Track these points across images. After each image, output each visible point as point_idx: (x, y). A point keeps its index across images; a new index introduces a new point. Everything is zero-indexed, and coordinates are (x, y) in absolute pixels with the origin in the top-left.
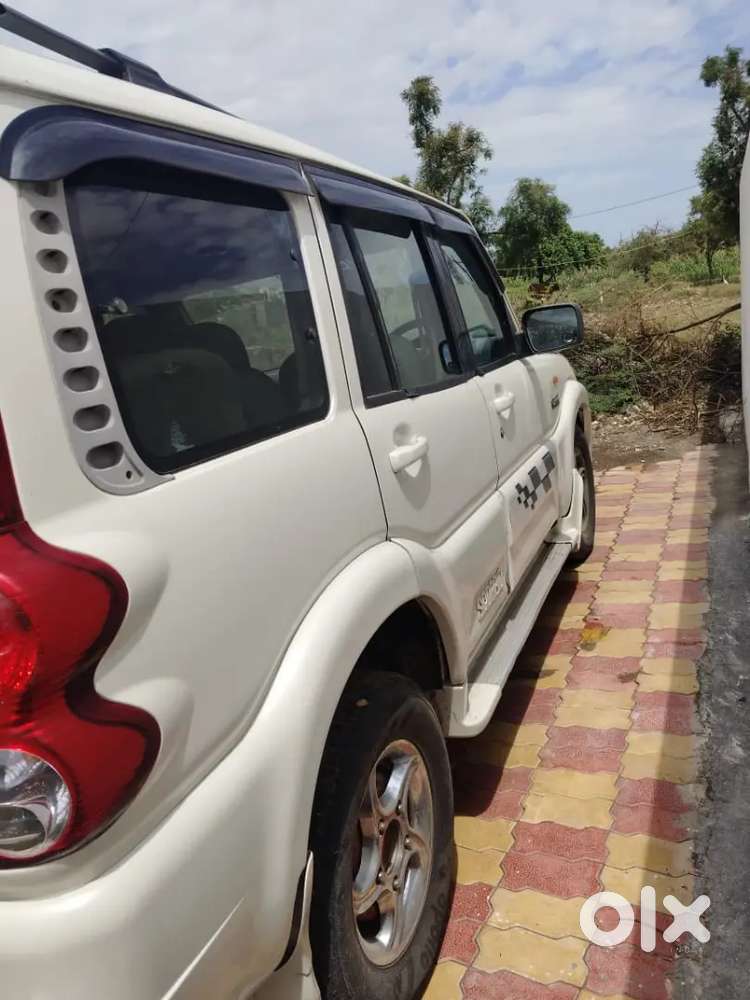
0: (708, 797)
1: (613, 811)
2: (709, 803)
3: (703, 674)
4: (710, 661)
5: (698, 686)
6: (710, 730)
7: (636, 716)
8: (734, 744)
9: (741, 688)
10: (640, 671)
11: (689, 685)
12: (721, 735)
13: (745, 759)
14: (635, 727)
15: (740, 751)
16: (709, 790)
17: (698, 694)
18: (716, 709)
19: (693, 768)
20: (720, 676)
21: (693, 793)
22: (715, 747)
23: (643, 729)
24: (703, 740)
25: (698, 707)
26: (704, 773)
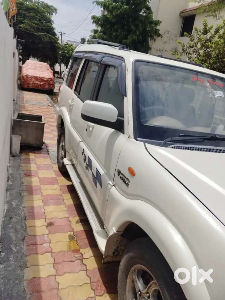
0: (21, 193)
1: (41, 188)
2: (21, 192)
3: (25, 227)
4: (22, 234)
5: (26, 222)
6: (21, 208)
7: (43, 210)
8: (15, 204)
9: (11, 222)
10: (47, 227)
11: (29, 223)
12: (18, 207)
13: (12, 201)
14: (42, 207)
15: (13, 203)
16: (21, 194)
17: (25, 219)
18: (19, 215)
19: (25, 199)
20: (18, 227)
21: (25, 194)
22: (20, 203)
23: (40, 207)
24: (23, 205)
25: (25, 215)
26: (22, 198)
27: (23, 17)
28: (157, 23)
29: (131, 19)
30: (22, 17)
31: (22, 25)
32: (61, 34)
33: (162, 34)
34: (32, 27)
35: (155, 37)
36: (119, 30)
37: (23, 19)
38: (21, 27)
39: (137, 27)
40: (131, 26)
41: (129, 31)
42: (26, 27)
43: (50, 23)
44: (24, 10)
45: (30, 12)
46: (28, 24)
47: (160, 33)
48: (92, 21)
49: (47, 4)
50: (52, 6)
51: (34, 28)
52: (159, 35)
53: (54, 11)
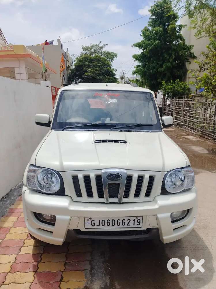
27: (88, 67)
28: (190, 47)
29: (164, 50)
30: (86, 68)
31: (86, 74)
32: (123, 73)
33: (197, 56)
34: (94, 73)
35: (191, 60)
36: (155, 62)
37: (87, 68)
38: (86, 75)
39: (170, 55)
40: (165, 55)
41: (164, 61)
42: (90, 74)
43: (109, 67)
44: (89, 62)
45: (93, 62)
46: (91, 71)
47: (195, 55)
48: (134, 59)
49: (108, 52)
50: (112, 53)
51: (96, 74)
52: (194, 57)
53: (115, 57)
